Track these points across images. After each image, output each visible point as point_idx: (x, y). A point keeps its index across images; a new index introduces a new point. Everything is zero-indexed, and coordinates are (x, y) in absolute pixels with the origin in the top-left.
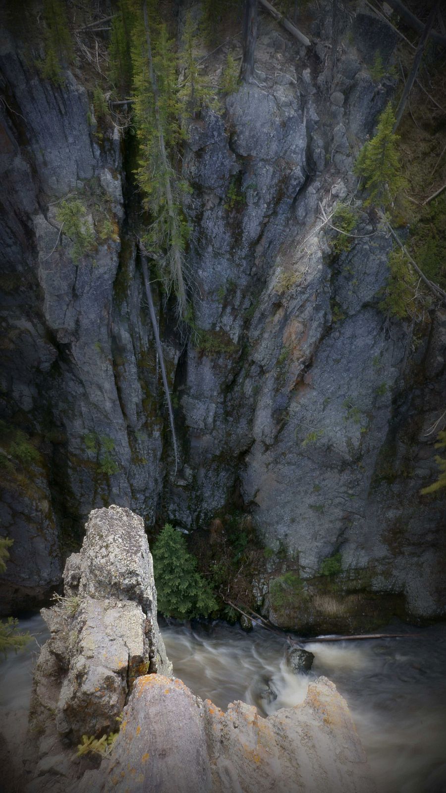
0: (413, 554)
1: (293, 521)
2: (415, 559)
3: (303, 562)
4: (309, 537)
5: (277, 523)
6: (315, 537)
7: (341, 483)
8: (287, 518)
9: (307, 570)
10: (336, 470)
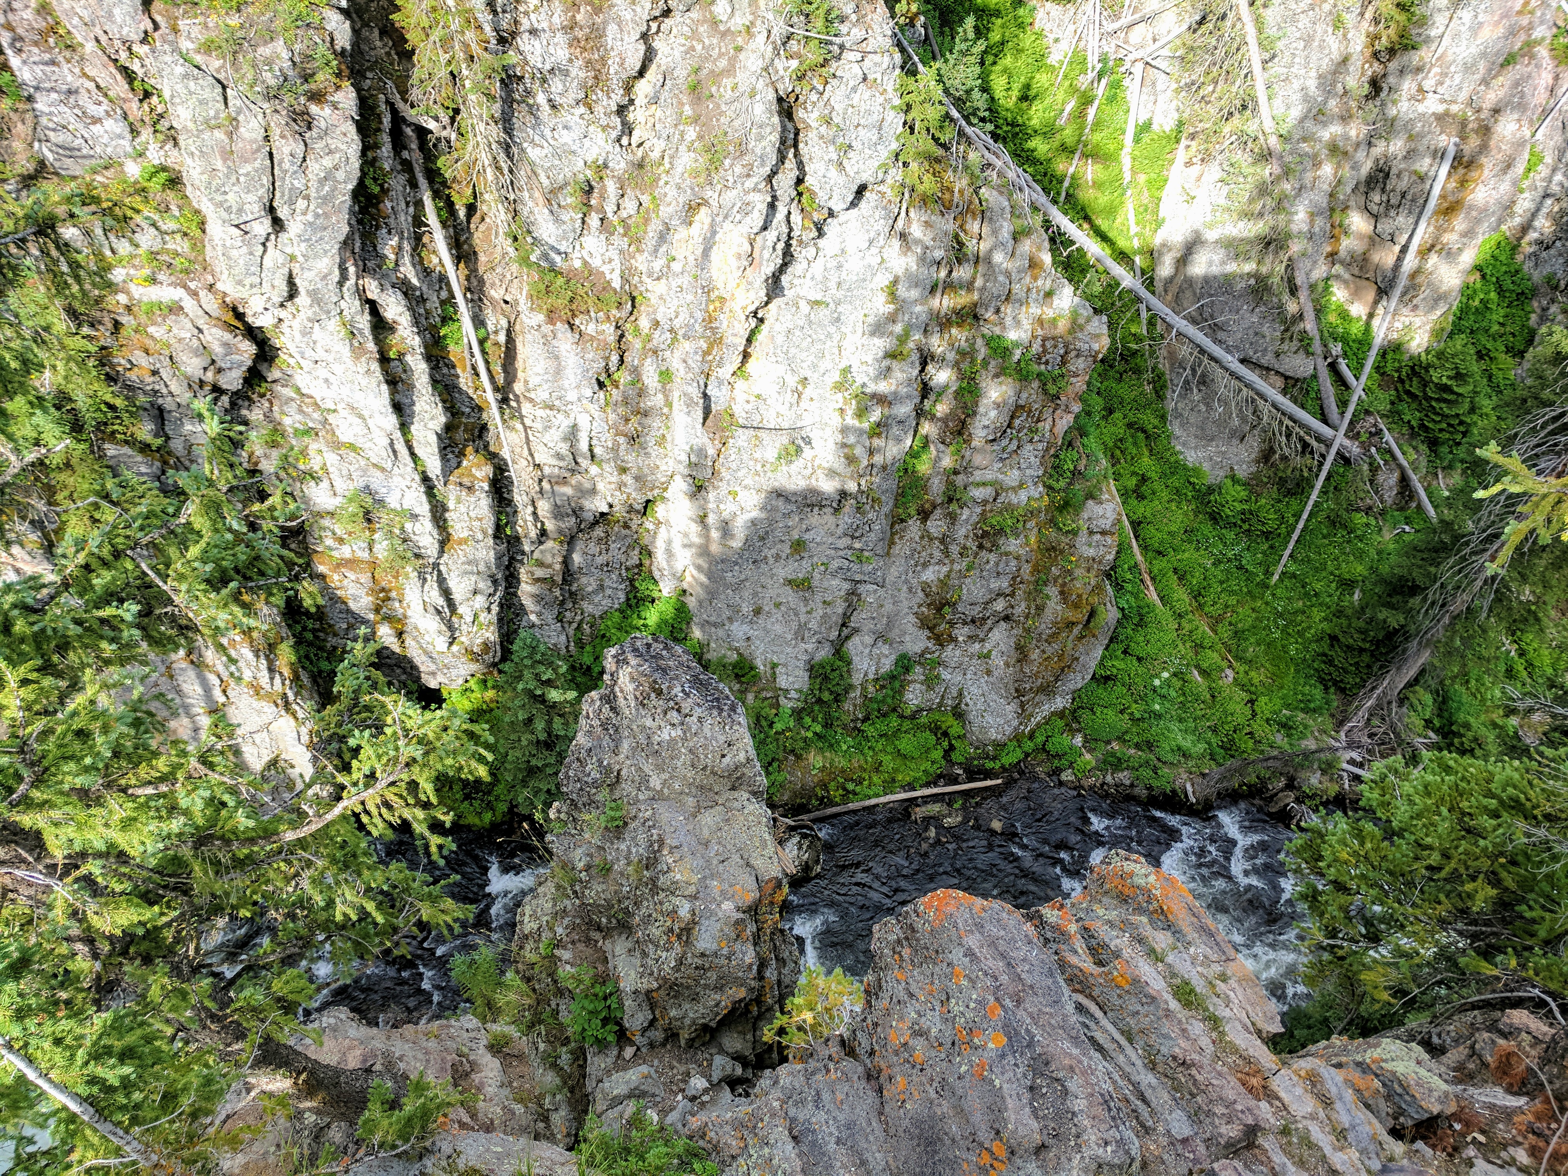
0: (971, 638)
1: (758, 612)
2: (977, 646)
3: (783, 682)
4: (789, 637)
5: (730, 619)
6: (800, 635)
7: (840, 531)
8: (746, 609)
9: (793, 695)
10: (828, 510)
